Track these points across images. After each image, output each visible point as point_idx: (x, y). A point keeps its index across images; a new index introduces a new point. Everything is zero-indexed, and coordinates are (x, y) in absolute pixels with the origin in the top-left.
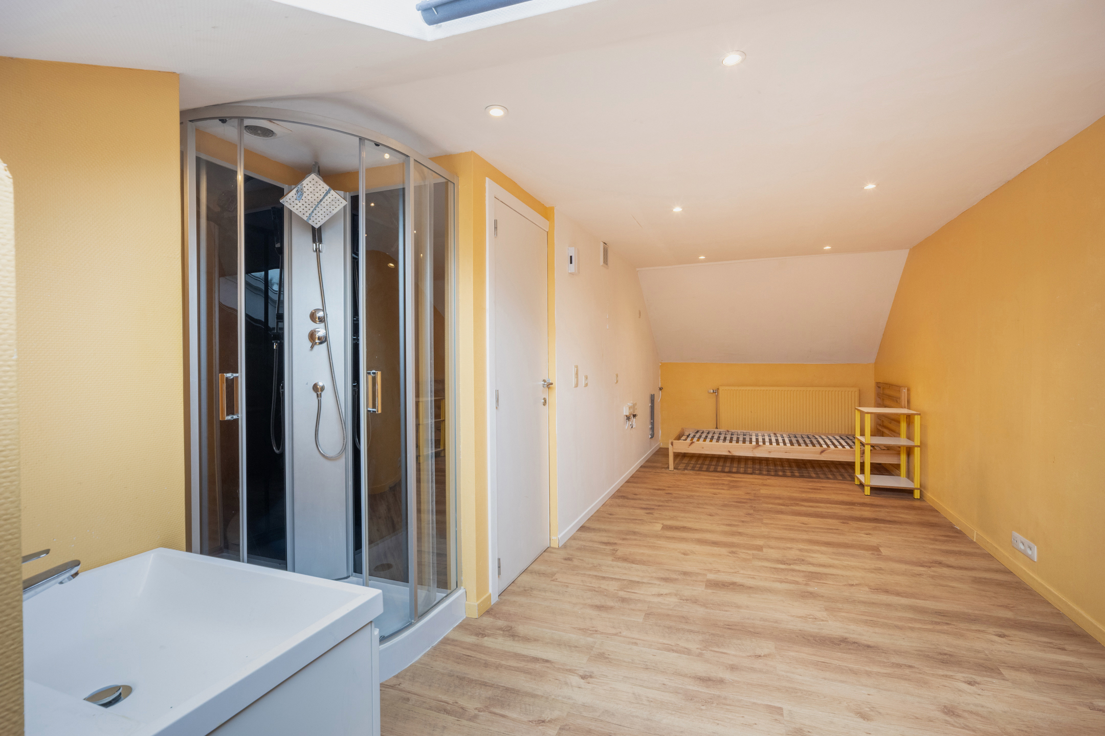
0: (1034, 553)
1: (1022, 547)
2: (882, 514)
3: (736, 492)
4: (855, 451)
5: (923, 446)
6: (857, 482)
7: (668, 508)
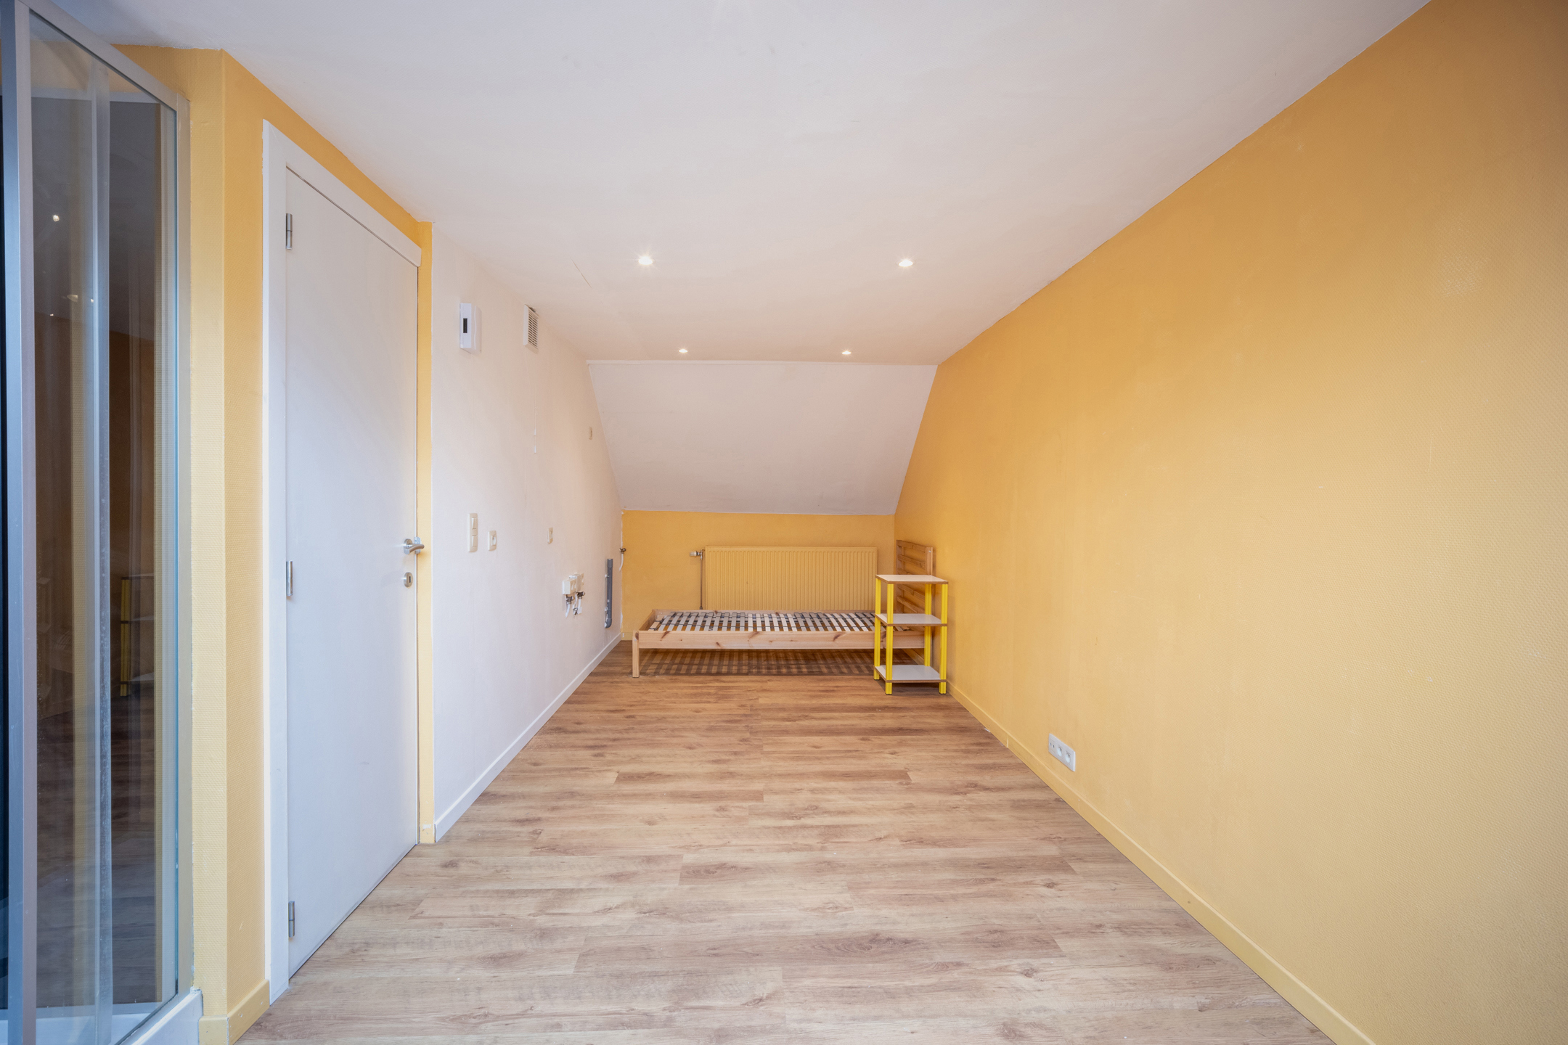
0: (1073, 762)
1: (1059, 753)
2: (907, 720)
3: (726, 705)
4: (874, 634)
5: (950, 624)
6: (876, 677)
7: (628, 742)
